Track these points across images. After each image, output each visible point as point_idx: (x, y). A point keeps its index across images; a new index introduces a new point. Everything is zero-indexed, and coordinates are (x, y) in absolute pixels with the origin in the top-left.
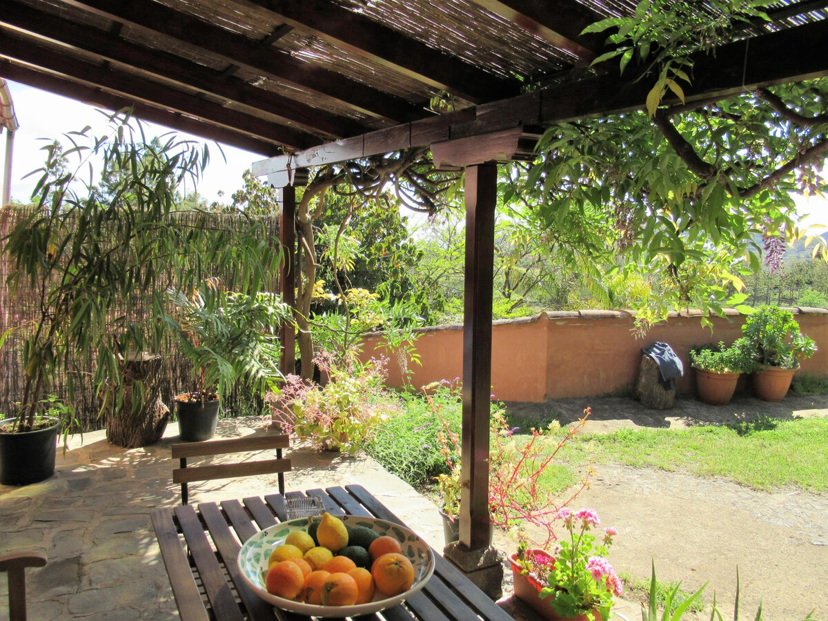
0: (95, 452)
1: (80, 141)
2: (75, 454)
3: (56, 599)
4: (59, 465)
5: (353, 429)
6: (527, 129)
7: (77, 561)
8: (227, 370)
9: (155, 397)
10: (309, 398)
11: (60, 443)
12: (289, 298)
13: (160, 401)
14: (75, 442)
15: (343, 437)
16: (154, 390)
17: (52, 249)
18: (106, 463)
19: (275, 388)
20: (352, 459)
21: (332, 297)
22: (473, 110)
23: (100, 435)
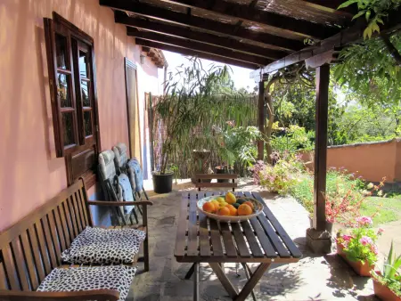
0: (186, 185)
1: (180, 70)
2: (180, 185)
3: (165, 227)
4: (173, 188)
5: (284, 184)
6: (336, 49)
7: (174, 218)
8: (231, 156)
9: (208, 166)
10: (266, 170)
11: (174, 181)
12: (261, 129)
13: (210, 168)
14: (180, 182)
15: (280, 187)
16: (208, 164)
17: (171, 109)
18: (189, 189)
19: (250, 164)
20: (284, 197)
21: (282, 129)
22: (319, 43)
23: (189, 180)
